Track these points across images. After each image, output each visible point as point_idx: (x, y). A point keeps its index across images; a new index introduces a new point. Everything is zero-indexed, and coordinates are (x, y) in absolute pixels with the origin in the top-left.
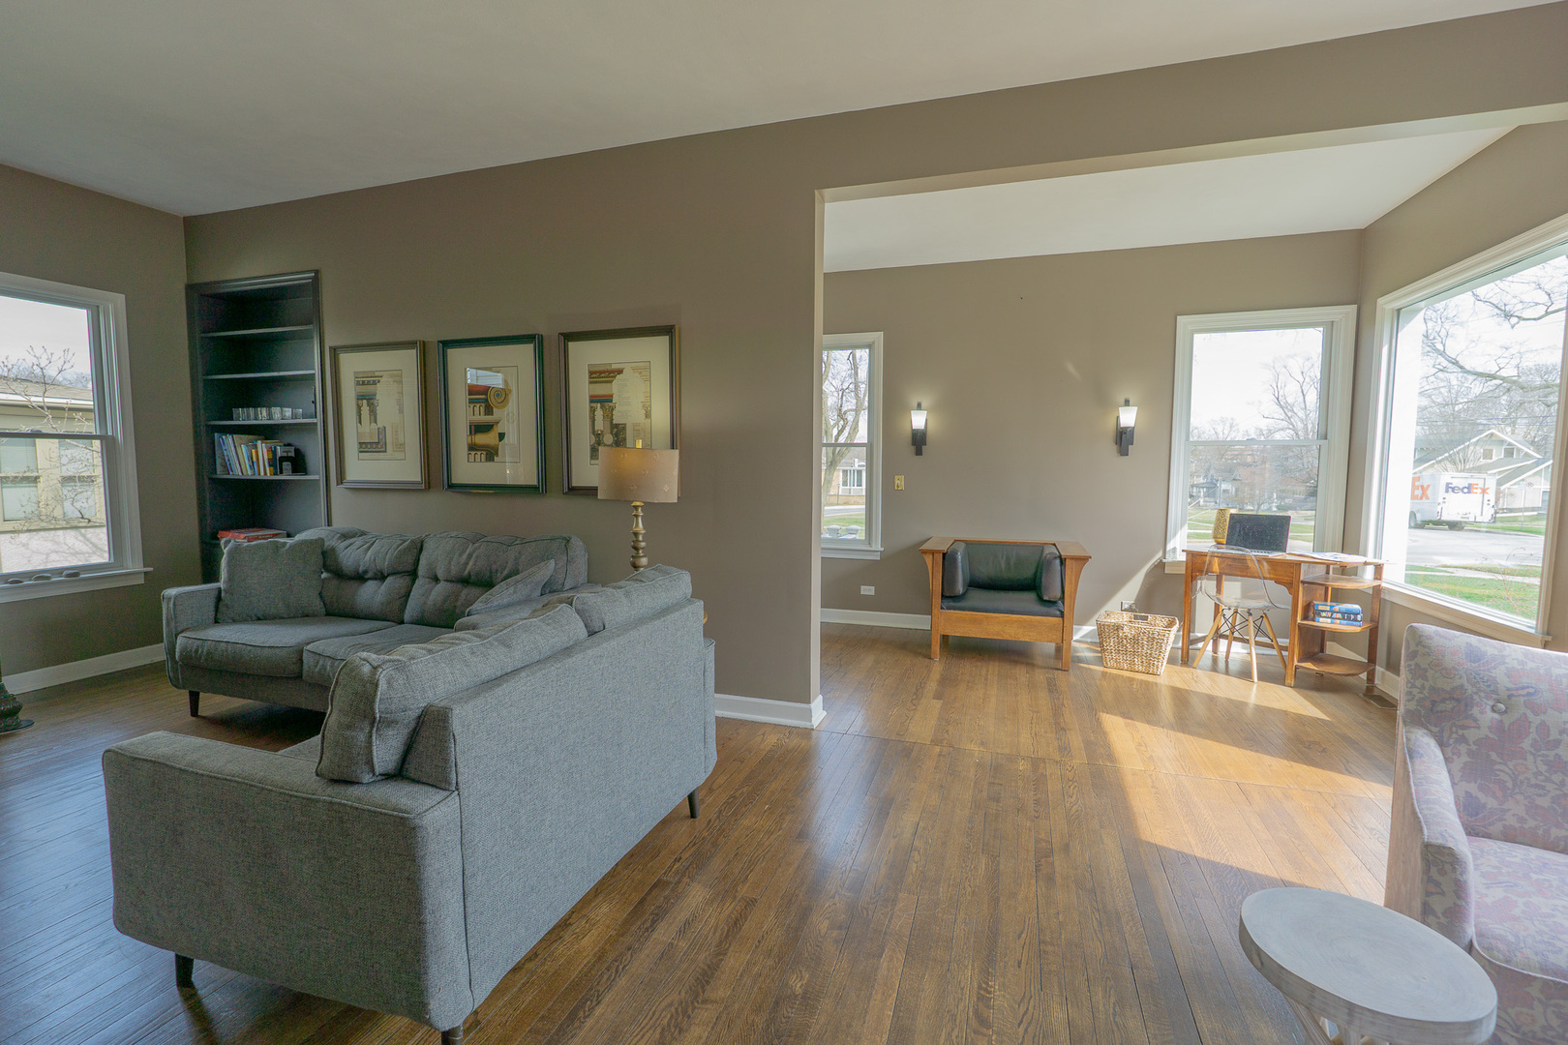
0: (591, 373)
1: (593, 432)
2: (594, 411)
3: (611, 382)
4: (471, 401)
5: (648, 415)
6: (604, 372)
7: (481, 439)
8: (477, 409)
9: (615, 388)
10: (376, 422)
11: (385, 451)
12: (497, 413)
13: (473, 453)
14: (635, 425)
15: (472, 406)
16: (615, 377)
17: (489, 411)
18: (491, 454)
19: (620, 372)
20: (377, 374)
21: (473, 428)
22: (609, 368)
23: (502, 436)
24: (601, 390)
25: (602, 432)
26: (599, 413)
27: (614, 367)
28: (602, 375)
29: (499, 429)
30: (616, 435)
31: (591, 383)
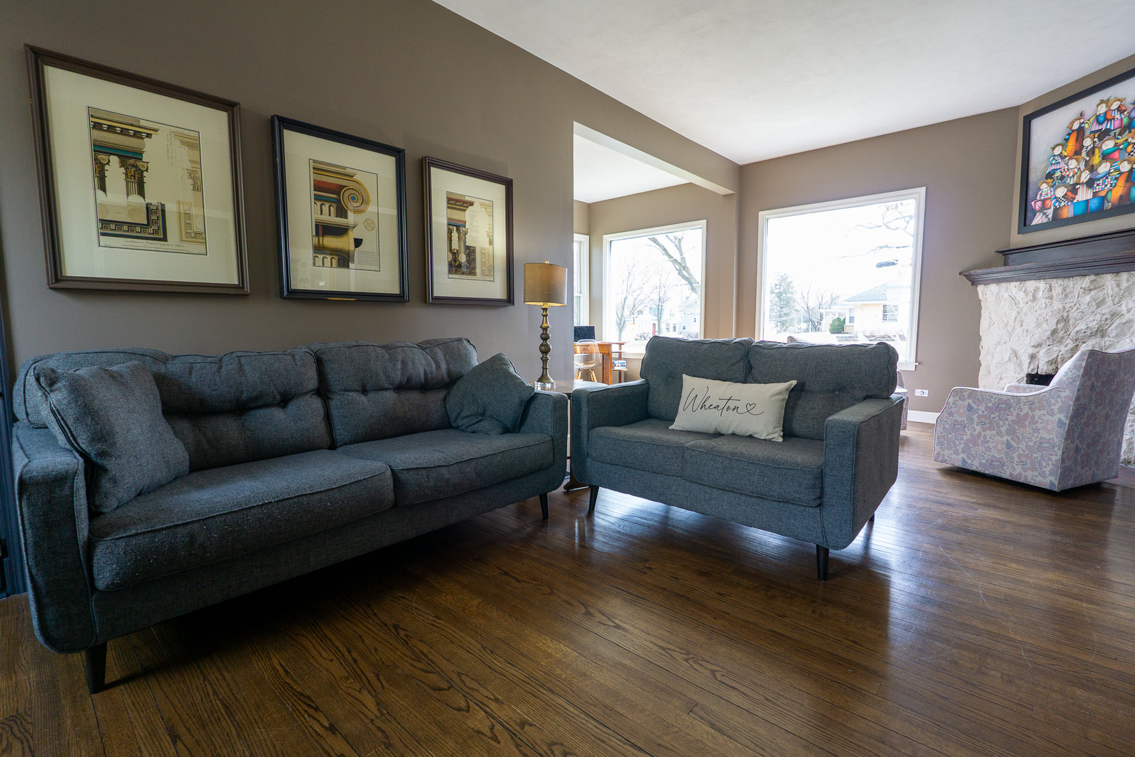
0: (449, 200)
1: (450, 250)
2: (451, 233)
3: (465, 211)
4: (317, 198)
5: (491, 243)
6: (459, 201)
7: (330, 242)
8: (326, 208)
9: (468, 216)
10: (141, 193)
11: (165, 239)
12: (351, 218)
13: (321, 257)
14: (482, 249)
15: (319, 203)
16: (467, 207)
17: (342, 212)
18: (344, 259)
19: (472, 204)
20: (143, 123)
21: (320, 228)
22: (462, 198)
23: (358, 242)
24: (457, 215)
25: (457, 251)
26: (455, 235)
27: (467, 199)
28: (458, 203)
29: (353, 235)
30: (468, 255)
31: (448, 207)
